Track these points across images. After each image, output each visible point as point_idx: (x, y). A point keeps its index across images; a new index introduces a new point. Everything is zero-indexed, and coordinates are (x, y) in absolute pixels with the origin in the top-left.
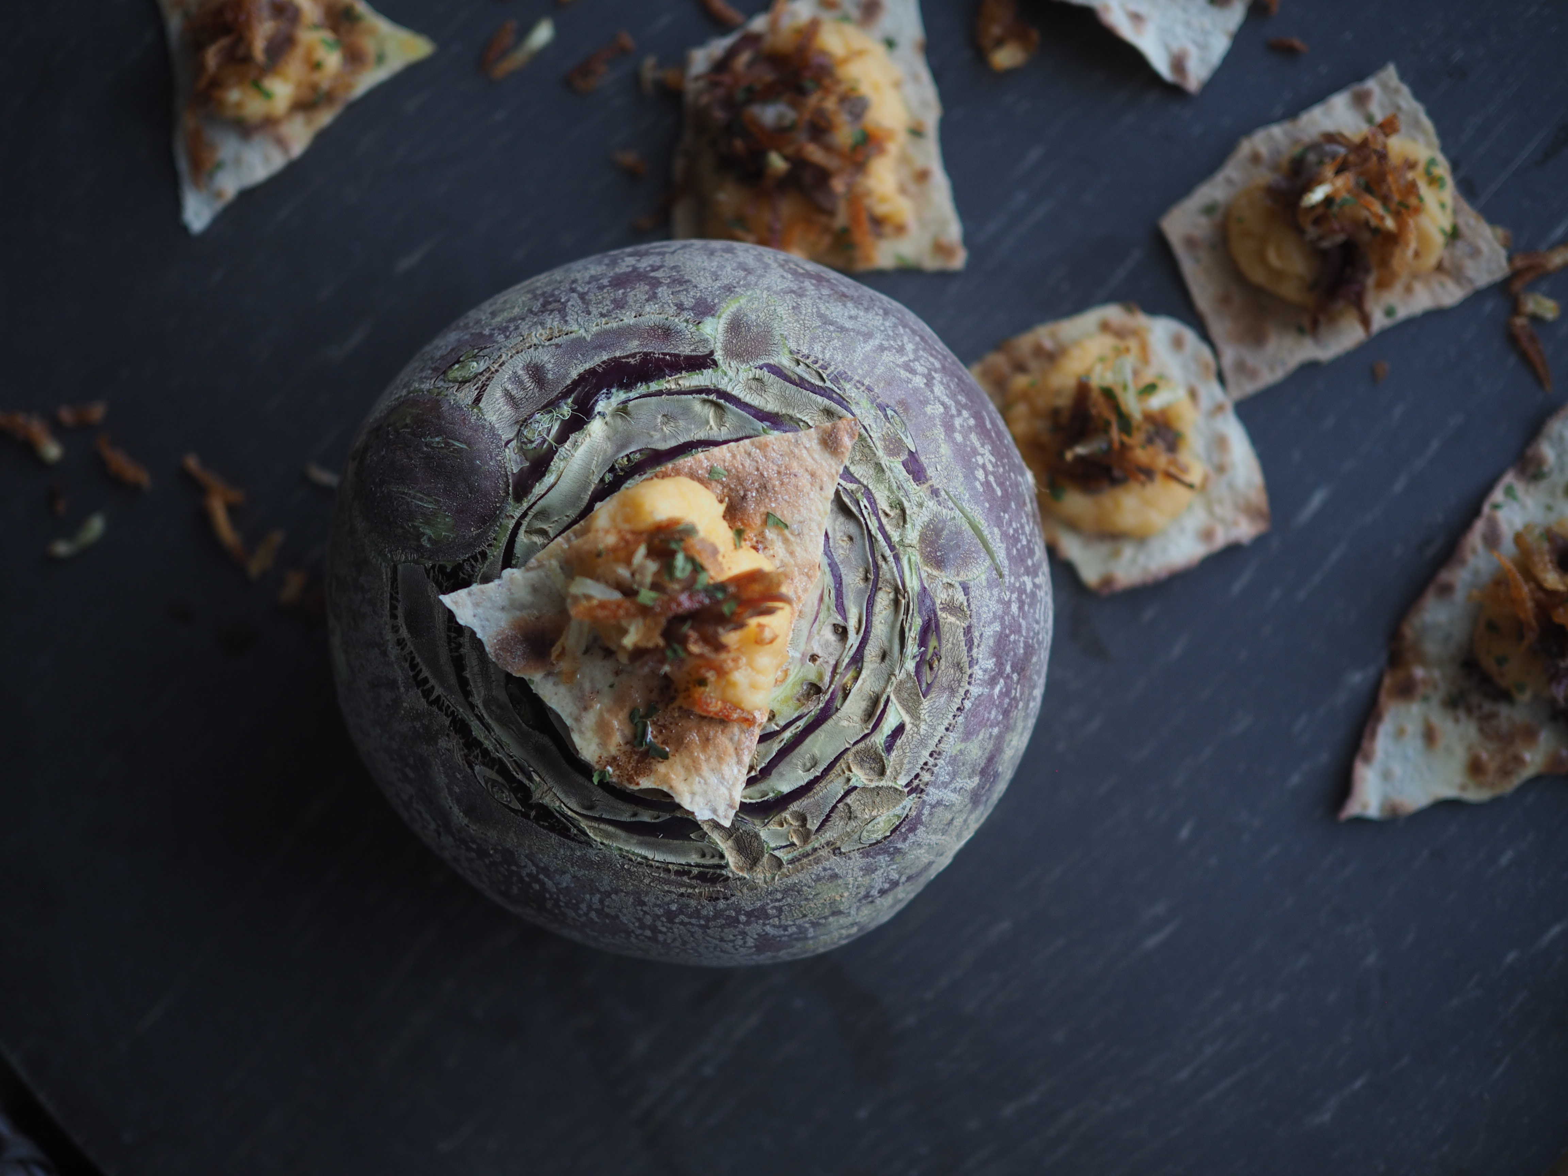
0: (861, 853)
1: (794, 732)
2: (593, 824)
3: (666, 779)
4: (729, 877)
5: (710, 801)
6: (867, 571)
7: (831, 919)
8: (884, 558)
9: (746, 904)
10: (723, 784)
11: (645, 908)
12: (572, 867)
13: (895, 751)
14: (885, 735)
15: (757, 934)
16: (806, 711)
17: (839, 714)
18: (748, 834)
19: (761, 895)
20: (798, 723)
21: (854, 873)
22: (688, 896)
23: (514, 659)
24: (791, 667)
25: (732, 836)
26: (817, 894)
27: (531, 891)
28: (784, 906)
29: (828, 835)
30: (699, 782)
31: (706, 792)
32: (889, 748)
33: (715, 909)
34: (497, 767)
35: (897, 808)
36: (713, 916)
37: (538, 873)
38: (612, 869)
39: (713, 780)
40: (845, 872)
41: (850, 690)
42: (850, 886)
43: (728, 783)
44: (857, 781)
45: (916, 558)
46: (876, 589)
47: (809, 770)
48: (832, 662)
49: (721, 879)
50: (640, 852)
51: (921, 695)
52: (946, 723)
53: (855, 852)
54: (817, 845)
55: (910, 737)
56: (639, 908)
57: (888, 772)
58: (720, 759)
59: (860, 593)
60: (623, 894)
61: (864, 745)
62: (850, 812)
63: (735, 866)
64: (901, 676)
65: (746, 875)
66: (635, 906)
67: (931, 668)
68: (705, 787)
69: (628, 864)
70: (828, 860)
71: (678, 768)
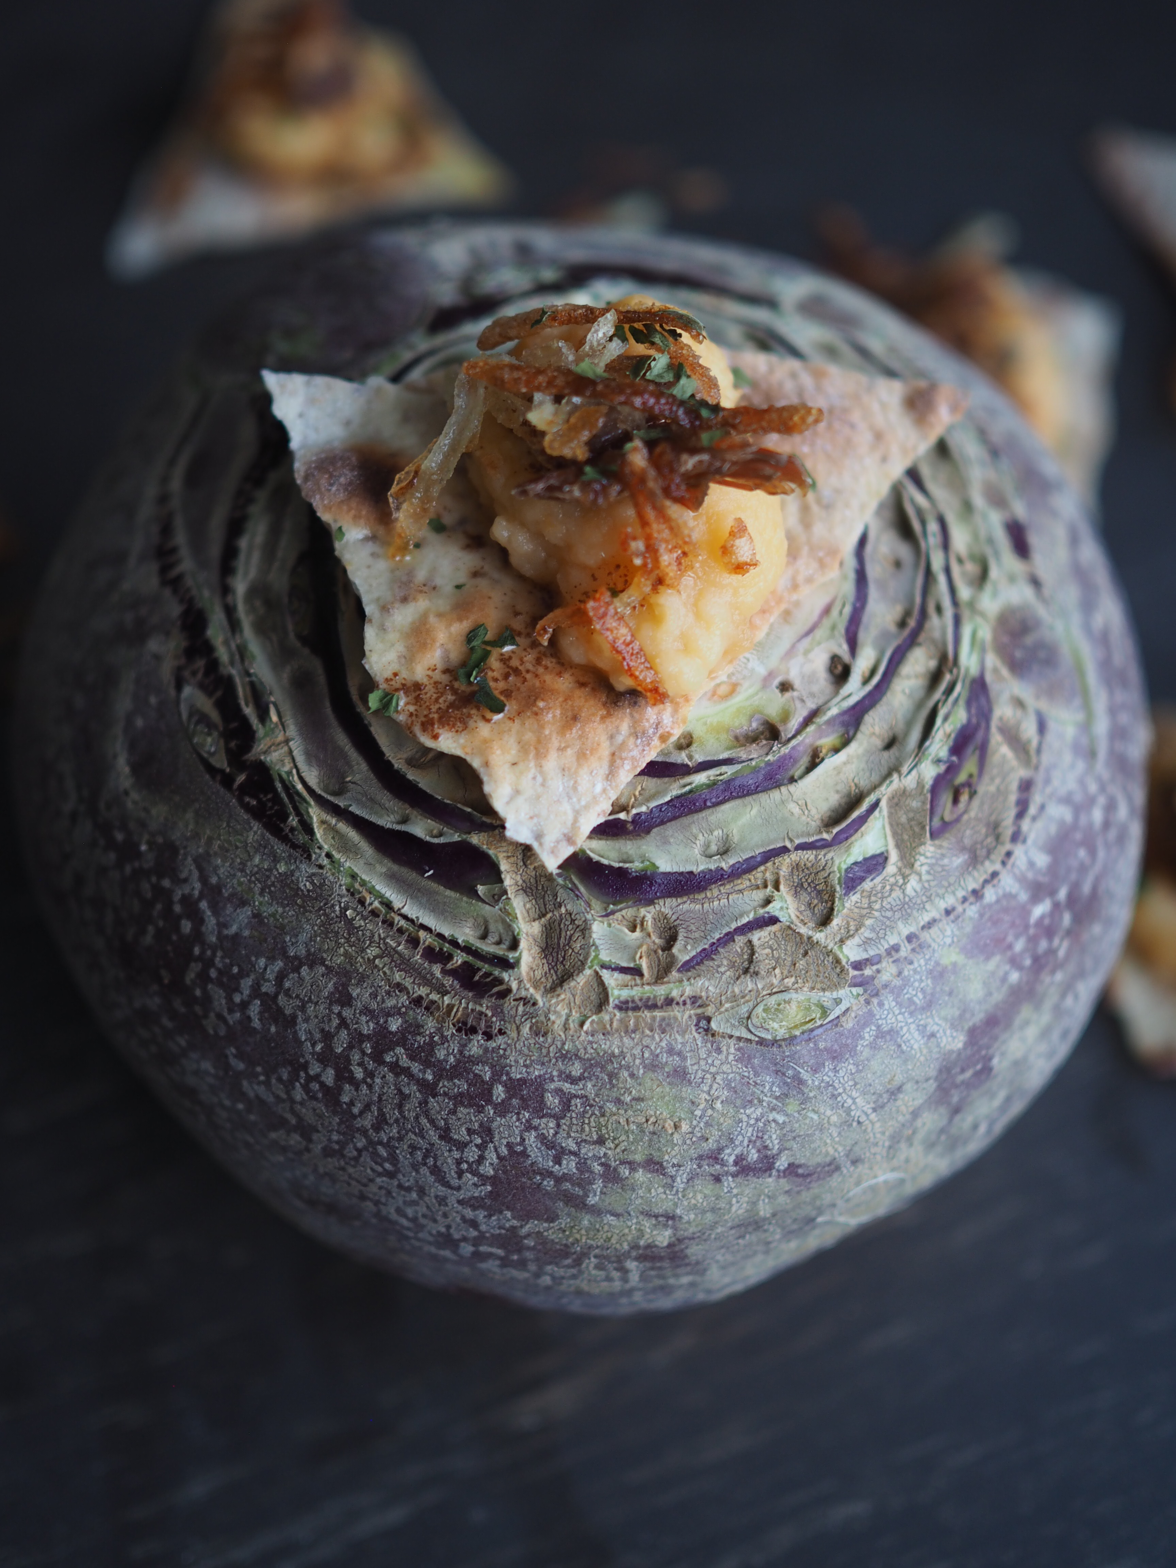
0: (739, 1049)
1: (712, 778)
2: (329, 818)
3: (484, 748)
4: (509, 991)
5: (537, 816)
6: (907, 614)
7: (640, 1175)
8: (939, 609)
9: (517, 1062)
10: (570, 798)
11: (347, 1013)
12: (262, 894)
13: (858, 896)
14: (851, 860)
15: (509, 1146)
16: (744, 756)
17: (792, 788)
18: (573, 921)
19: (549, 1052)
20: (724, 769)
21: (715, 1086)
22: (427, 1008)
23: (332, 485)
24: (746, 684)
25: (544, 915)
26: (639, 1099)
27: (174, 938)
28: (576, 1096)
29: (700, 982)
30: (534, 778)
31: (538, 797)
32: (852, 882)
33: (461, 1052)
34: (219, 693)
35: (827, 994)
36: (452, 1067)
37: (202, 896)
38: (325, 914)
39: (558, 784)
40: (700, 1074)
41: (823, 760)
42: (698, 1113)
43: (579, 800)
44: (782, 908)
45: (986, 633)
46: (912, 641)
47: (711, 857)
48: (811, 705)
49: (495, 990)
50: (383, 891)
51: (928, 828)
52: (950, 901)
53: (732, 1042)
54: (675, 994)
55: (888, 887)
56: (336, 1009)
57: (836, 922)
58: (582, 756)
59: (885, 636)
60: (322, 969)
61: (812, 857)
62: (751, 961)
63: (528, 974)
64: (909, 781)
65: (538, 997)
66: (331, 1004)
67: (956, 801)
68: (540, 790)
69: (355, 910)
70: (683, 1033)
71: (511, 742)
